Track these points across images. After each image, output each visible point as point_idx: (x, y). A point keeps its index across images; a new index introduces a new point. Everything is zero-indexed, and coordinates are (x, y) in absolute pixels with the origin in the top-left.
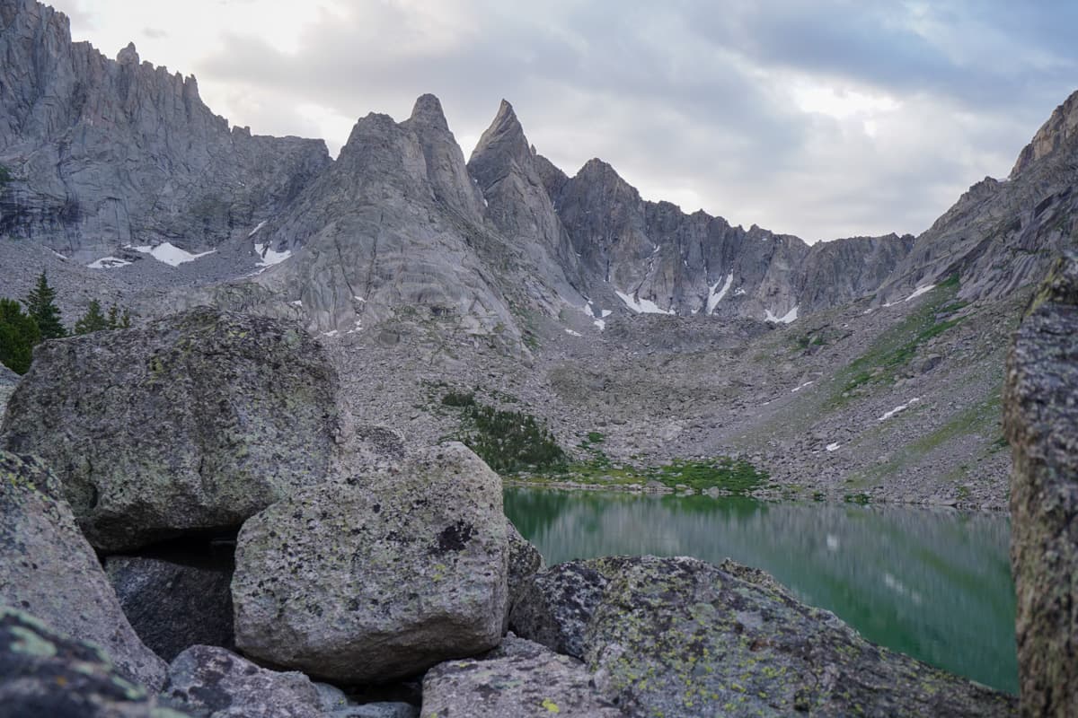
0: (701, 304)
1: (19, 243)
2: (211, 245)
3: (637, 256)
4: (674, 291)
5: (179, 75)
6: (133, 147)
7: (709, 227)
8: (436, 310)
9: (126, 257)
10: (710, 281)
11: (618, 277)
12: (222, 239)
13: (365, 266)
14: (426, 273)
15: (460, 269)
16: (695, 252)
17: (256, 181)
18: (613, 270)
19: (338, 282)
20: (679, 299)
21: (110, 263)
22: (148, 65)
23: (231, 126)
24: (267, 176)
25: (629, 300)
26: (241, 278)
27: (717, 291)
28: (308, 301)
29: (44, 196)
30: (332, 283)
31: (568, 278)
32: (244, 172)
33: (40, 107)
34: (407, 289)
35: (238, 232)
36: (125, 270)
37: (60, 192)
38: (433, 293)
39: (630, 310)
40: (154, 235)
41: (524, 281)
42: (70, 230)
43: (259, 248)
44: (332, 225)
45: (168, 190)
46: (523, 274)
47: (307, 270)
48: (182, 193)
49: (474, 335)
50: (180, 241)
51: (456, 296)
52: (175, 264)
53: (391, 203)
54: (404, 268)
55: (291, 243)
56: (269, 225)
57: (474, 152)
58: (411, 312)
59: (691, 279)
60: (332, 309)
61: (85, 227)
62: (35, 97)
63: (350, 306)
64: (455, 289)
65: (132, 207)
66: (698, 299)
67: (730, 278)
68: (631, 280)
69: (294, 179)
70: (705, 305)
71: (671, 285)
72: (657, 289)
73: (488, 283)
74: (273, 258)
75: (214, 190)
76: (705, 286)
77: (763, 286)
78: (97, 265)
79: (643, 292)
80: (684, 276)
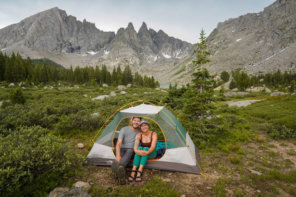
0: (175, 55)
1: (73, 54)
2: (98, 51)
3: (166, 47)
4: (171, 53)
5: (92, 23)
6: (87, 37)
7: (178, 41)
8: (126, 61)
9: (87, 54)
10: (177, 51)
11: (163, 51)
12: (99, 50)
13: (117, 55)
14: (126, 55)
15: (131, 54)
16: (176, 46)
17: (104, 40)
18: (162, 50)
19: (114, 57)
20: (172, 54)
21: (85, 55)
22: (88, 22)
23: (100, 31)
24: (106, 39)
25: (164, 55)
26: (101, 57)
27: (178, 53)
28: (110, 60)
29: (76, 46)
31: (153, 52)
32: (102, 38)
33: (74, 32)
34: (123, 58)
35: (102, 49)
36: (87, 56)
37: (77, 45)
38: (126, 58)
39: (164, 57)
40: (90, 50)
41: (143, 54)
42: (79, 51)
43: (105, 51)
44: (113, 49)
45: (92, 43)
46: (143, 53)
47: (110, 56)
48: (94, 43)
49: (131, 64)
50: (94, 51)
52: (93, 55)
53: (121, 45)
54: (122, 55)
55: (109, 50)
56: (106, 47)
57: (139, 31)
58: (123, 61)
59: (174, 51)
60: (113, 61)
61: (81, 50)
62: (73, 31)
63: (115, 61)
64: (130, 58)
65: (87, 46)
66: (175, 54)
67: (181, 50)
68: (165, 51)
69: (110, 39)
70: (176, 55)
71: (171, 52)
72: (169, 52)
73: (136, 56)
74: (107, 53)
75: (98, 42)
76: (176, 52)
77: (184, 52)
78: (83, 55)
79: (166, 53)
80: (173, 50)
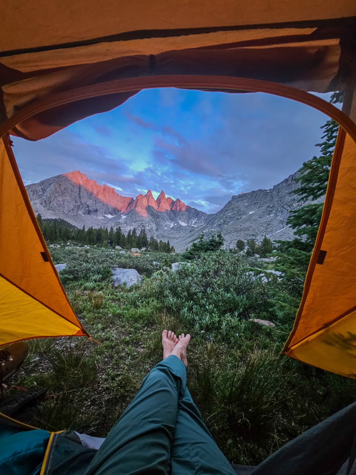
0: (191, 223)
1: (90, 216)
2: (115, 215)
3: (182, 215)
5: (112, 188)
7: (194, 210)
8: (143, 226)
9: (104, 217)
10: (194, 219)
11: (179, 218)
12: (117, 214)
13: (134, 220)
14: (143, 220)
15: (148, 220)
16: (192, 214)
20: (188, 222)
21: (102, 218)
22: (107, 186)
23: (119, 195)
24: (124, 204)
25: (180, 222)
26: (118, 221)
27: (194, 221)
28: (126, 224)
29: (93, 209)
30: (130, 222)
31: (170, 219)
32: (121, 203)
34: (139, 223)
35: (119, 213)
36: (104, 219)
37: (95, 208)
38: (143, 223)
39: (180, 224)
40: (108, 213)
42: (97, 213)
43: (122, 215)
44: (131, 214)
46: (160, 219)
47: (127, 220)
48: (112, 207)
49: (147, 229)
50: (111, 214)
51: (146, 224)
52: (110, 218)
54: (139, 220)
55: (126, 215)
56: (124, 212)
57: (157, 198)
58: (139, 226)
59: (190, 219)
60: (129, 225)
61: (98, 212)
63: (132, 225)
65: (104, 209)
67: (196, 219)
68: (181, 219)
71: (187, 220)
73: (153, 221)
74: (124, 217)
75: (116, 206)
76: (192, 220)
77: (200, 221)
78: (100, 218)
79: (183, 221)
80: (189, 218)
